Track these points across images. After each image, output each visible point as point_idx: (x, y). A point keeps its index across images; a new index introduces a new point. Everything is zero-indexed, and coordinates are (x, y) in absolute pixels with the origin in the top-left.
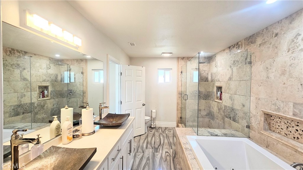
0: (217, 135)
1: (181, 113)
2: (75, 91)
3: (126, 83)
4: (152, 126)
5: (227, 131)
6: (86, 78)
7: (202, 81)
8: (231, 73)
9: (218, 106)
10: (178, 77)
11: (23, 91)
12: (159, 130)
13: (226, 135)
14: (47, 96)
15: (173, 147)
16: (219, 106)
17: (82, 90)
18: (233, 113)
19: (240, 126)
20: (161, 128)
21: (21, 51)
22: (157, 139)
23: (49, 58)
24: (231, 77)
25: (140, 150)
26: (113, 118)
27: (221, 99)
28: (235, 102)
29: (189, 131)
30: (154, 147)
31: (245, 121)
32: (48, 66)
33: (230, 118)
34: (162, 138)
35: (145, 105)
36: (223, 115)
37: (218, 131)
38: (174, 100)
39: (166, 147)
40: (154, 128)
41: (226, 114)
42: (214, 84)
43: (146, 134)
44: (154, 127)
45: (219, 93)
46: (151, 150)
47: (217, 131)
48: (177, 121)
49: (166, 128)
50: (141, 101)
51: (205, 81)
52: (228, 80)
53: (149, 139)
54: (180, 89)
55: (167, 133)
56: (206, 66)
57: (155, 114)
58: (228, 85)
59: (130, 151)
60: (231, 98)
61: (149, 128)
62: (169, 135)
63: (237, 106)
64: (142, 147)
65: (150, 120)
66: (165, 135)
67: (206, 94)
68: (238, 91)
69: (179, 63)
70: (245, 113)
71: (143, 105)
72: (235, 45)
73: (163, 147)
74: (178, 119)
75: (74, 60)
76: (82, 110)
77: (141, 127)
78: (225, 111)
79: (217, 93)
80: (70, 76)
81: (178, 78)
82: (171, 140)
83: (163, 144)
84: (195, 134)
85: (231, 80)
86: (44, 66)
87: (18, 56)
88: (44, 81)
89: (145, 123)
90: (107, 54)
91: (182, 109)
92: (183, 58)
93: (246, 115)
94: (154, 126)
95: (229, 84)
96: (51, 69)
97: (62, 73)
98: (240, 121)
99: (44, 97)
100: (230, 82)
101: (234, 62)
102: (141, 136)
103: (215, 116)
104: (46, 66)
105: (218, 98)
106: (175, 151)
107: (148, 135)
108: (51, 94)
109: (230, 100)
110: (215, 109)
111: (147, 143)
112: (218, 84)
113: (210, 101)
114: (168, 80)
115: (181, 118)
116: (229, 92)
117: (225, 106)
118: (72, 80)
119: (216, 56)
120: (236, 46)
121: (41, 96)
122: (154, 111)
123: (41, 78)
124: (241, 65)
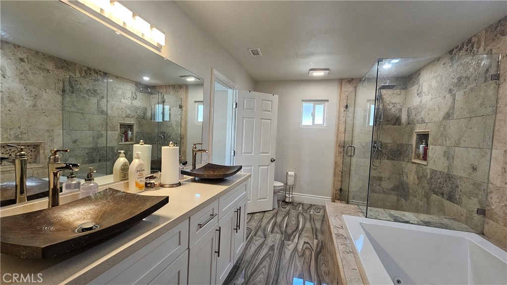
0: (407, 222)
1: (341, 181)
2: (169, 135)
3: (245, 121)
4: (287, 200)
5: (431, 218)
6: (186, 116)
7: (387, 124)
8: (449, 103)
9: (417, 172)
10: (339, 115)
11: (100, 129)
12: (299, 207)
13: (427, 224)
14: (132, 140)
15: (320, 236)
16: (421, 171)
17: (180, 133)
18: (449, 185)
19: (463, 211)
20: (303, 204)
21: (100, 71)
22: (293, 221)
23: (136, 82)
24: (451, 111)
25: (260, 233)
26: (214, 171)
27: (425, 157)
28: (457, 162)
29: (349, 210)
30: (286, 232)
31: (475, 200)
32: (134, 95)
33: (443, 194)
34: (301, 220)
35: (274, 160)
36: (428, 188)
37: (411, 215)
38: (329, 156)
39: (306, 234)
40: (291, 203)
41: (433, 186)
42: (412, 130)
43: (275, 211)
44: (290, 201)
45: (422, 146)
46: (278, 236)
47: (409, 216)
48: (333, 195)
49: (311, 205)
50: (268, 153)
51: (395, 124)
52: (444, 118)
53: (279, 219)
54: (342, 138)
55: (311, 213)
56: (399, 94)
57: (293, 179)
58: (442, 129)
59: (238, 226)
60: (447, 155)
61: (281, 202)
62: (315, 217)
63: (460, 170)
64: (265, 230)
65: (283, 187)
66: (308, 216)
67: (395, 149)
68: (463, 139)
69: (343, 89)
70: (477, 185)
71: (272, 161)
72: (463, 46)
73: (300, 234)
74: (335, 192)
75: (169, 86)
76: (162, 147)
77: (266, 198)
78: (432, 180)
79: (418, 147)
80: (163, 111)
81: (339, 117)
82: (318, 225)
83: (302, 230)
84: (361, 214)
85: (450, 118)
86: (129, 95)
87: (94, 78)
88: (128, 116)
89: (275, 193)
90: (212, 69)
91: (343, 173)
92: (351, 81)
93: (478, 188)
94: (290, 199)
95: (444, 127)
96: (138, 99)
97: (153, 107)
98: (464, 200)
99: (126, 140)
100: (448, 121)
101: (459, 81)
102: (266, 213)
103: (411, 191)
104: (130, 95)
105: (419, 157)
106: (322, 243)
107: (277, 213)
108: (136, 137)
109: (446, 159)
110: (411, 178)
111: (275, 224)
112: (420, 129)
113: (402, 162)
114: (319, 120)
115: (341, 190)
116: (444, 142)
117: (434, 172)
118: (167, 118)
119: (420, 74)
120: (465, 47)
121: (123, 139)
122: (291, 173)
123: (124, 112)
124: (475, 85)
